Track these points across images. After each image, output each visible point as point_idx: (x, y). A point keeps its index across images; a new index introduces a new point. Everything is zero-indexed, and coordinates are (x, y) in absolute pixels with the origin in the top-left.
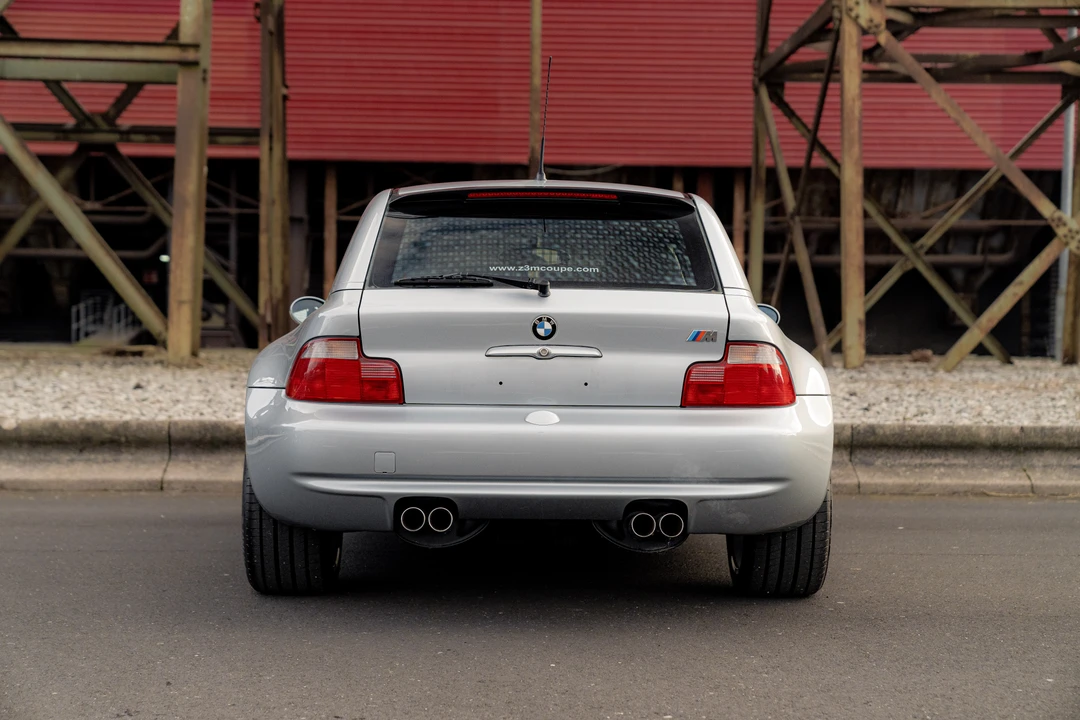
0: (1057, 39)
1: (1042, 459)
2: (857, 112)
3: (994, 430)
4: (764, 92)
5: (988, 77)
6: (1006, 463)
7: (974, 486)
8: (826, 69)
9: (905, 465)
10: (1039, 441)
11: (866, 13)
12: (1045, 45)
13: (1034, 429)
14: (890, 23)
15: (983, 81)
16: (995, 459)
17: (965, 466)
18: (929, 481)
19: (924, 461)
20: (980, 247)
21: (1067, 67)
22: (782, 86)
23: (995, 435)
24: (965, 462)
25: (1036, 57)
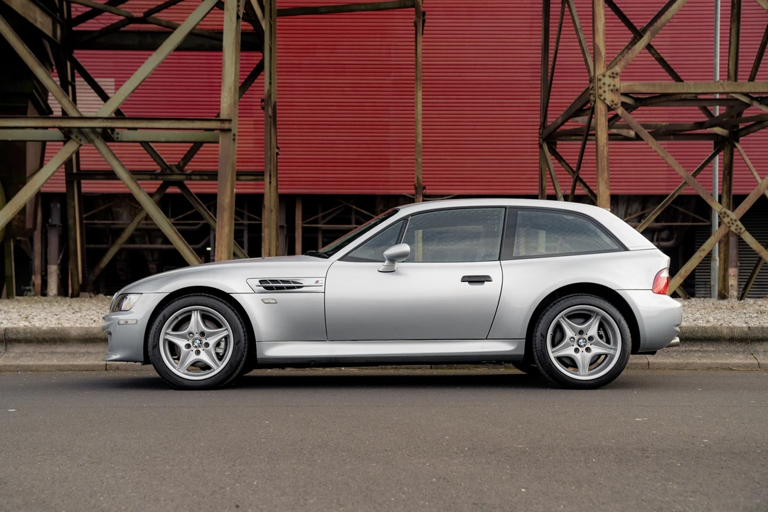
0: (709, 114)
1: (762, 347)
2: (606, 153)
3: (732, 329)
4: (545, 147)
5: (672, 137)
6: (740, 349)
7: (721, 364)
8: (585, 133)
9: (675, 351)
10: (760, 335)
11: (609, 97)
12: (705, 119)
13: (757, 328)
14: (623, 104)
15: (669, 139)
16: (733, 347)
17: (713, 352)
18: (693, 361)
19: (687, 349)
20: (655, 237)
21: (718, 130)
22: (556, 144)
23: (732, 332)
24: (714, 349)
25: (701, 125)
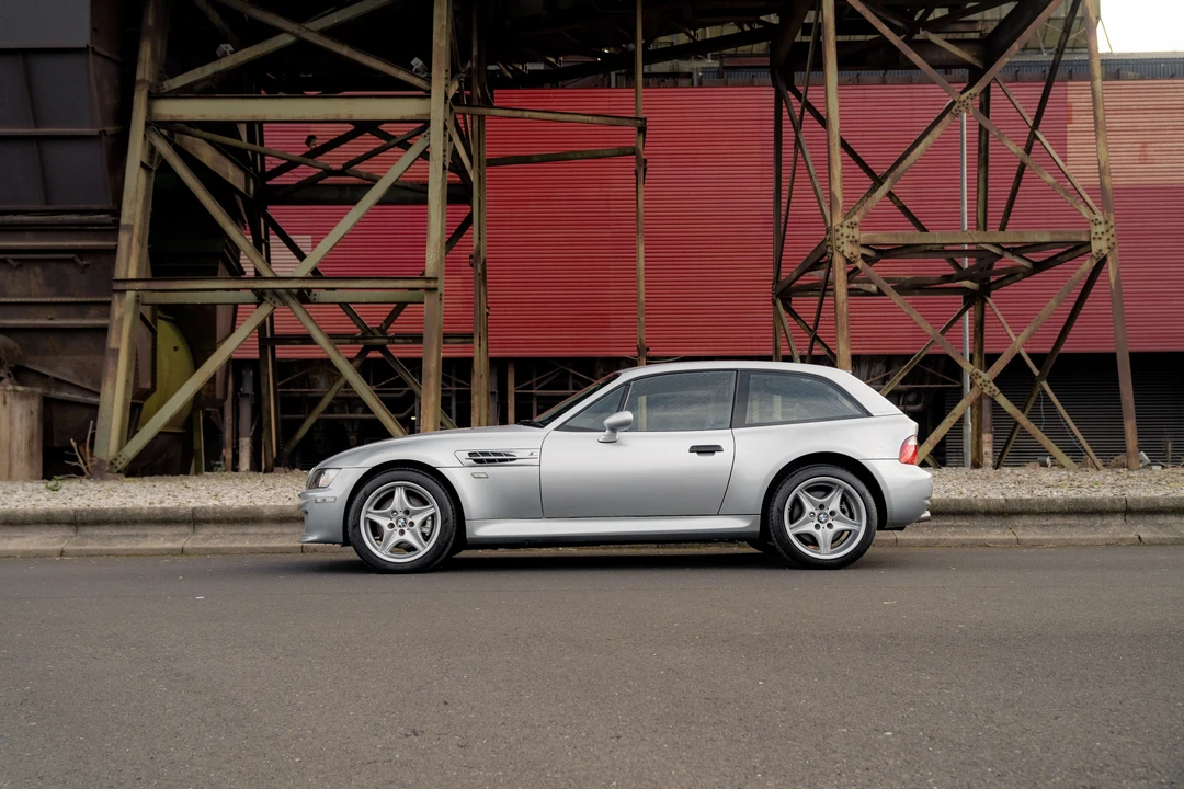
0: (957, 266)
1: (1021, 521)
2: (845, 310)
3: (987, 501)
4: (779, 304)
5: (917, 291)
6: (996, 524)
7: (976, 540)
8: (822, 289)
9: (927, 526)
10: (1018, 508)
11: (848, 249)
12: (952, 271)
13: (1015, 500)
14: (863, 256)
15: (915, 294)
16: (989, 521)
17: (968, 526)
21: (966, 284)
22: (790, 300)
23: (988, 505)
25: (948, 278)
